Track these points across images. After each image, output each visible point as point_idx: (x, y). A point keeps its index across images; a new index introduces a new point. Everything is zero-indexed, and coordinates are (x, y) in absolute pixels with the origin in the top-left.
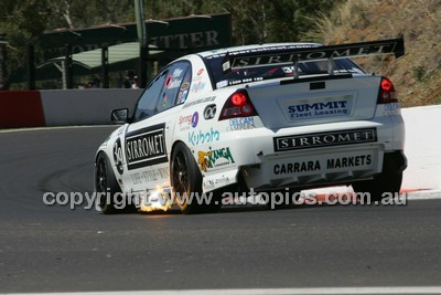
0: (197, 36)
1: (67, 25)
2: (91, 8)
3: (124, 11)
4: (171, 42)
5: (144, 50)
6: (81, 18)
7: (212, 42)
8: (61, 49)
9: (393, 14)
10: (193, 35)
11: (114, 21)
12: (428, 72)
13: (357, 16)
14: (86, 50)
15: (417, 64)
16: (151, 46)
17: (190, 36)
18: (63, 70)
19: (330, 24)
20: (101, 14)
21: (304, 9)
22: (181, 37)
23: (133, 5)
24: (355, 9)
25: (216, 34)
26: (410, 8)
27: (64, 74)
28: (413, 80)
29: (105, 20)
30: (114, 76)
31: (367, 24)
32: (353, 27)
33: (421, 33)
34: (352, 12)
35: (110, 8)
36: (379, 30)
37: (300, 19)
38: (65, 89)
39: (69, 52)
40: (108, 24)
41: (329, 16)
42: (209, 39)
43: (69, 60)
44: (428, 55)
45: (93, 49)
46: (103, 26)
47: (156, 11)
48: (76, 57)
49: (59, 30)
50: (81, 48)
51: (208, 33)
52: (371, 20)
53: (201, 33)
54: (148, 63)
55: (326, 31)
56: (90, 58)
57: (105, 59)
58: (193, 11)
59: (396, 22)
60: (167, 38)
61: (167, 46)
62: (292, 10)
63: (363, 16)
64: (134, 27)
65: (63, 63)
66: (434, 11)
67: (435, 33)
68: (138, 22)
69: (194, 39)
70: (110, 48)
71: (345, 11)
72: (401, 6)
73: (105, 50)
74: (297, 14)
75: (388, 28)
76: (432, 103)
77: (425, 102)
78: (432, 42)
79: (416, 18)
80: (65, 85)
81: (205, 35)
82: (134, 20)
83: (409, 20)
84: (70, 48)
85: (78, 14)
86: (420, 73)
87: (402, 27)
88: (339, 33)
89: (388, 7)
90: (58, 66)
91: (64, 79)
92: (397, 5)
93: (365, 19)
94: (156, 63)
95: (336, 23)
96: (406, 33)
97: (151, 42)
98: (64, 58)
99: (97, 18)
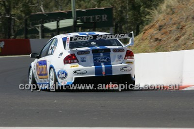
1: (41, 11)
2: (52, 4)
3: (66, 5)
4: (87, 19)
5: (75, 22)
6: (47, 8)
7: (105, 20)
8: (39, 21)
9: (185, 9)
10: (97, 16)
11: (62, 10)
13: (169, 10)
14: (50, 22)
16: (78, 21)
17: (95, 17)
18: (39, 30)
19: (157, 12)
20: (56, 6)
21: (145, 6)
22: (91, 17)
23: (71, 3)
24: (168, 6)
25: (106, 16)
27: (40, 32)
29: (58, 9)
31: (173, 13)
32: (167, 14)
34: (167, 8)
35: (60, 4)
36: (178, 16)
37: (143, 10)
38: (40, 38)
39: (42, 23)
40: (59, 11)
41: (156, 9)
42: (103, 18)
43: (42, 26)
45: (53, 21)
46: (57, 12)
47: (80, 6)
48: (46, 25)
49: (38, 13)
50: (47, 21)
51: (103, 16)
52: (175, 11)
55: (155, 15)
56: (51, 25)
57: (58, 26)
58: (96, 6)
59: (186, 12)
60: (85, 17)
61: (85, 21)
62: (139, 7)
63: (172, 9)
64: (71, 12)
65: (40, 27)
68: (72, 10)
69: (97, 18)
70: (60, 21)
71: (163, 7)
72: (188, 5)
73: (58, 22)
75: (183, 15)
80: (40, 37)
81: (101, 16)
82: (70, 9)
83: (192, 11)
84: (43, 21)
85: (46, 6)
87: (189, 15)
88: (161, 17)
89: (183, 6)
90: (38, 29)
91: (40, 34)
92: (186, 5)
93: (172, 11)
94: (80, 28)
95: (160, 12)
96: (191, 17)
97: (78, 19)
98: (40, 25)
99: (54, 8)
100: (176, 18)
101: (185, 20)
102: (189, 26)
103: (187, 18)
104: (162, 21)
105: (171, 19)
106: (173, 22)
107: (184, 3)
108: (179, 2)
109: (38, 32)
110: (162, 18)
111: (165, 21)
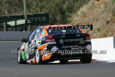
0: (40, 18)
1: (6, 15)
2: (12, 10)
3: (21, 11)
4: (33, 20)
5: (26, 22)
6: (10, 13)
7: (44, 20)
8: (4, 21)
9: (92, 14)
10: (39, 18)
11: (19, 14)
12: (101, 29)
13: (82, 14)
14: (11, 21)
15: (98, 27)
16: (28, 21)
17: (38, 18)
18: (5, 26)
19: (75, 16)
20: (15, 12)
21: (68, 12)
22: (36, 18)
23: (24, 10)
24: (82, 12)
25: (45, 18)
26: (96, 12)
27: (5, 27)
28: (97, 31)
29: (16, 13)
30: (18, 28)
31: (85, 16)
32: (81, 17)
33: (99, 19)
34: (81, 13)
35: (17, 10)
36: (88, 18)
37: (67, 15)
38: (5, 31)
39: (6, 22)
40: (17, 15)
41: (75, 14)
42: (43, 19)
43: (6, 24)
44: (101, 25)
45: (13, 21)
46: (15, 15)
47: (30, 12)
48: (8, 23)
49: (4, 16)
50: (9, 21)
51: (43, 18)
52: (86, 15)
53: (41, 18)
54: (27, 25)
55: (74, 18)
56: (12, 23)
57: (16, 24)
58: (39, 12)
59: (93, 16)
60: (32, 18)
61: (32, 21)
62: (65, 12)
63: (84, 14)
64: (24, 15)
65: (5, 24)
66: (102, 13)
67: (103, 19)
68: (25, 14)
69: (39, 19)
70: (17, 21)
71: (79, 13)
72: (94, 12)
73: (16, 21)
74: (67, 13)
75: (91, 18)
76: (102, 38)
77: (100, 37)
78: (102, 22)
79: (98, 15)
80: (5, 30)
81: (42, 18)
82: (24, 14)
83: (96, 15)
84: (7, 21)
85: (9, 12)
86: (99, 30)
87: (94, 17)
88: (78, 18)
89: (91, 12)
90: (3, 25)
91: (5, 29)
92: (93, 12)
93: (84, 15)
94: (29, 25)
95: (77, 16)
96: (95, 19)
97: (28, 20)
98: (5, 23)
99: (14, 13)
100: (86, 20)
101: (92, 20)
102: (94, 24)
103: (93, 19)
104: (78, 21)
105: (84, 20)
106: (85, 22)
107: (91, 10)
108: (88, 10)
109: (4, 27)
110: (79, 20)
111: (80, 21)
